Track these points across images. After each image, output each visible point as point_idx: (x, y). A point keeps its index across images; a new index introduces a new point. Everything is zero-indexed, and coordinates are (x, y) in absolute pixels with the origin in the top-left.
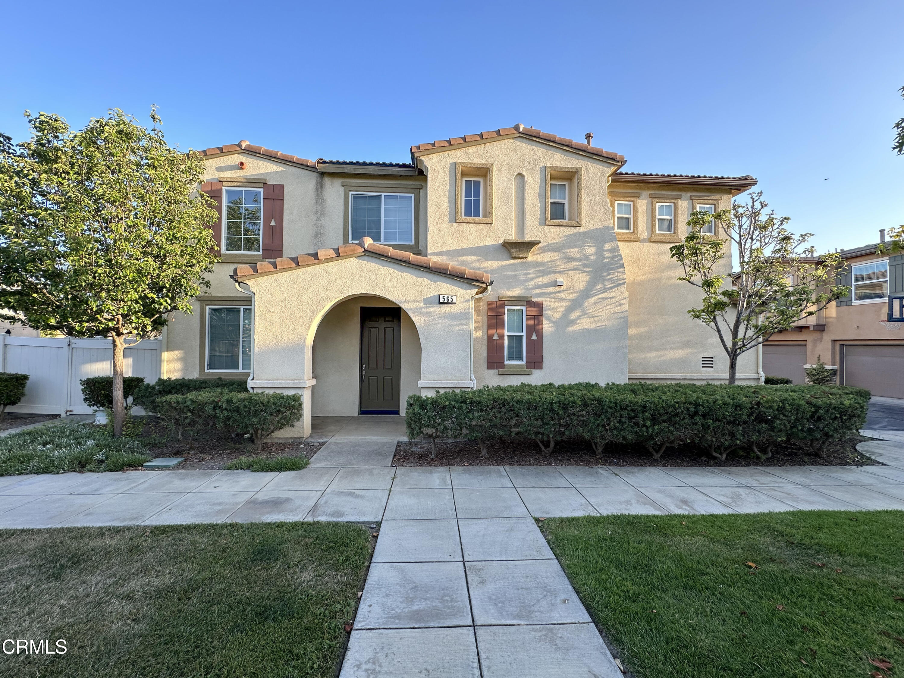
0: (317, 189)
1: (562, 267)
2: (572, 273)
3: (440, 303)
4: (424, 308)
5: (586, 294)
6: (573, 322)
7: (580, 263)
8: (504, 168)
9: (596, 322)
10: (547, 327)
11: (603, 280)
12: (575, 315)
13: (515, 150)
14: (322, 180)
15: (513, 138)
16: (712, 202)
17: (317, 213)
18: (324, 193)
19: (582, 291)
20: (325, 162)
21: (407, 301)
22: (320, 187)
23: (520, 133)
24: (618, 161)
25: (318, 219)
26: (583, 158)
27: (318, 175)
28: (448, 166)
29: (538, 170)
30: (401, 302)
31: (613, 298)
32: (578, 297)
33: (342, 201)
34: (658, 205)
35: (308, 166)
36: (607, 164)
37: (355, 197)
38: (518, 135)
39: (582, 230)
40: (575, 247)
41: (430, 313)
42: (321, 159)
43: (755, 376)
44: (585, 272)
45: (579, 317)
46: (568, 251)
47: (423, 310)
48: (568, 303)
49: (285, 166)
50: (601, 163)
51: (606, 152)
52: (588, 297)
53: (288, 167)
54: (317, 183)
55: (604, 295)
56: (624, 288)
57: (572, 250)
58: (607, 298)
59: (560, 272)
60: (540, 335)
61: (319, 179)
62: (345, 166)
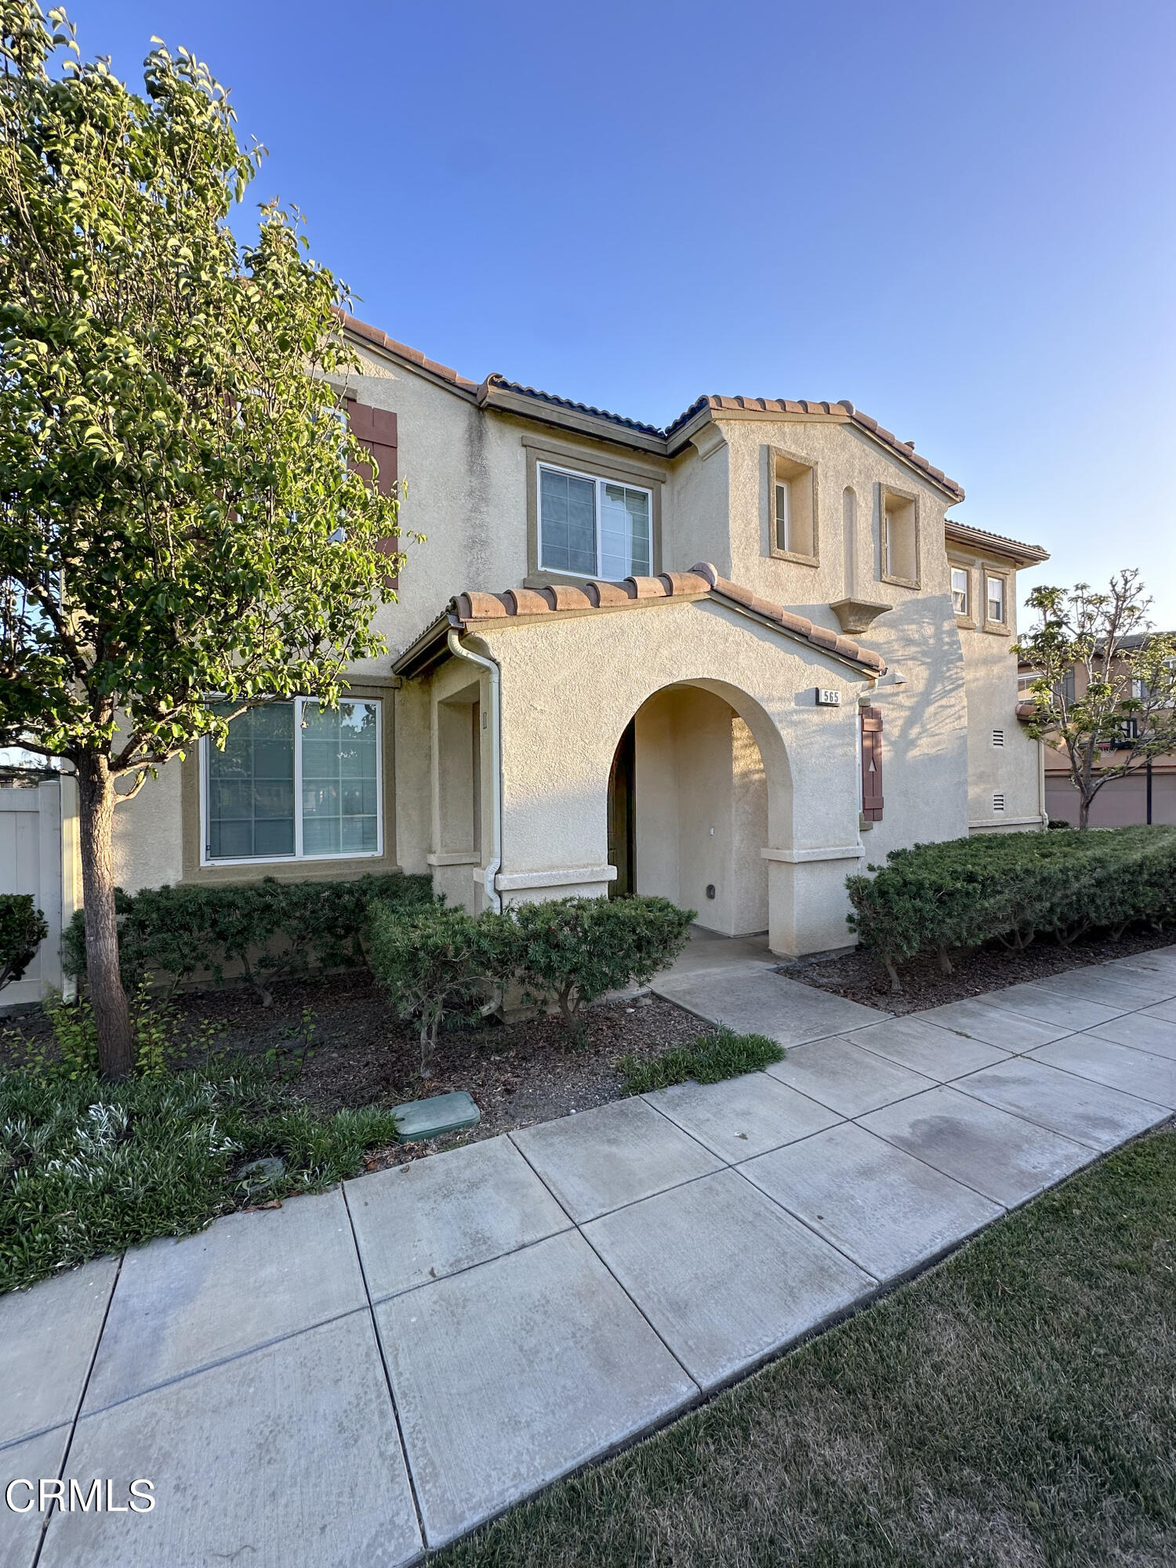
0: (471, 441)
1: (900, 653)
2: (910, 663)
3: (818, 703)
4: (796, 711)
5: (925, 699)
6: (912, 743)
7: (919, 649)
8: (831, 473)
9: (938, 743)
10: (885, 752)
11: (943, 678)
12: (914, 731)
13: (843, 446)
14: (480, 422)
15: (841, 424)
16: (1001, 576)
17: (471, 493)
18: (486, 453)
19: (922, 694)
20: (504, 385)
21: (770, 699)
22: (476, 438)
23: (852, 417)
24: (957, 495)
25: (475, 509)
26: (919, 480)
27: (473, 410)
28: (757, 448)
29: (870, 486)
30: (762, 699)
31: (951, 706)
32: (918, 702)
33: (523, 478)
34: (953, 570)
35: (453, 385)
36: (944, 498)
37: (547, 475)
38: (849, 420)
39: (920, 595)
40: (913, 622)
41: (804, 721)
42: (498, 376)
43: (1039, 819)
44: (923, 663)
45: (919, 736)
46: (906, 627)
47: (795, 717)
48: (907, 713)
49: (398, 370)
50: (938, 493)
51: (948, 480)
52: (929, 703)
53: (404, 373)
54: (470, 428)
55: (943, 702)
56: (962, 692)
57: (911, 627)
58: (947, 707)
59: (898, 661)
60: (878, 767)
61: (474, 418)
62: (542, 403)
